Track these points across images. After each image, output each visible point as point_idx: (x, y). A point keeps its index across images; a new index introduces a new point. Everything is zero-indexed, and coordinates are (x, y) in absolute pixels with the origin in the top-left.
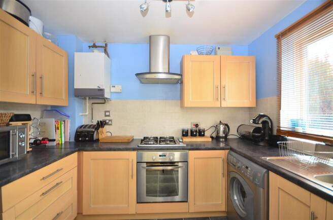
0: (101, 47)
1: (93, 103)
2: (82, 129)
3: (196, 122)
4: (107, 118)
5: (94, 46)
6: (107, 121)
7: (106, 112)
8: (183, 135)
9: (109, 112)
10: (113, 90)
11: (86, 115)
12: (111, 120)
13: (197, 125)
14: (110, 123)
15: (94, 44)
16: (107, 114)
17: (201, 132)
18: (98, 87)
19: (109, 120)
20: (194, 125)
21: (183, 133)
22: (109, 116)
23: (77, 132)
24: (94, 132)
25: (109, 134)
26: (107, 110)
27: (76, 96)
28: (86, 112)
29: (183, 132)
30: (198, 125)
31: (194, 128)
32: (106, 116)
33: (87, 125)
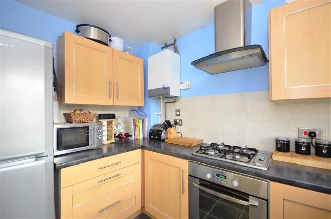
0: (171, 45)
1: (166, 103)
2: (155, 128)
3: (310, 128)
4: (178, 118)
5: (166, 46)
6: (178, 121)
7: (176, 111)
8: (278, 150)
9: (179, 111)
10: (182, 87)
11: (161, 115)
12: (181, 120)
13: (312, 134)
14: (180, 123)
15: (166, 44)
16: (178, 113)
17: (322, 148)
18: (164, 86)
19: (179, 120)
20: (305, 133)
21: (277, 145)
22: (179, 115)
23: (151, 130)
24: (162, 131)
25: (179, 135)
26: (178, 109)
27: (150, 97)
28: (161, 112)
29: (277, 143)
30: (314, 133)
31: (305, 139)
32: (177, 115)
33: (159, 124)
